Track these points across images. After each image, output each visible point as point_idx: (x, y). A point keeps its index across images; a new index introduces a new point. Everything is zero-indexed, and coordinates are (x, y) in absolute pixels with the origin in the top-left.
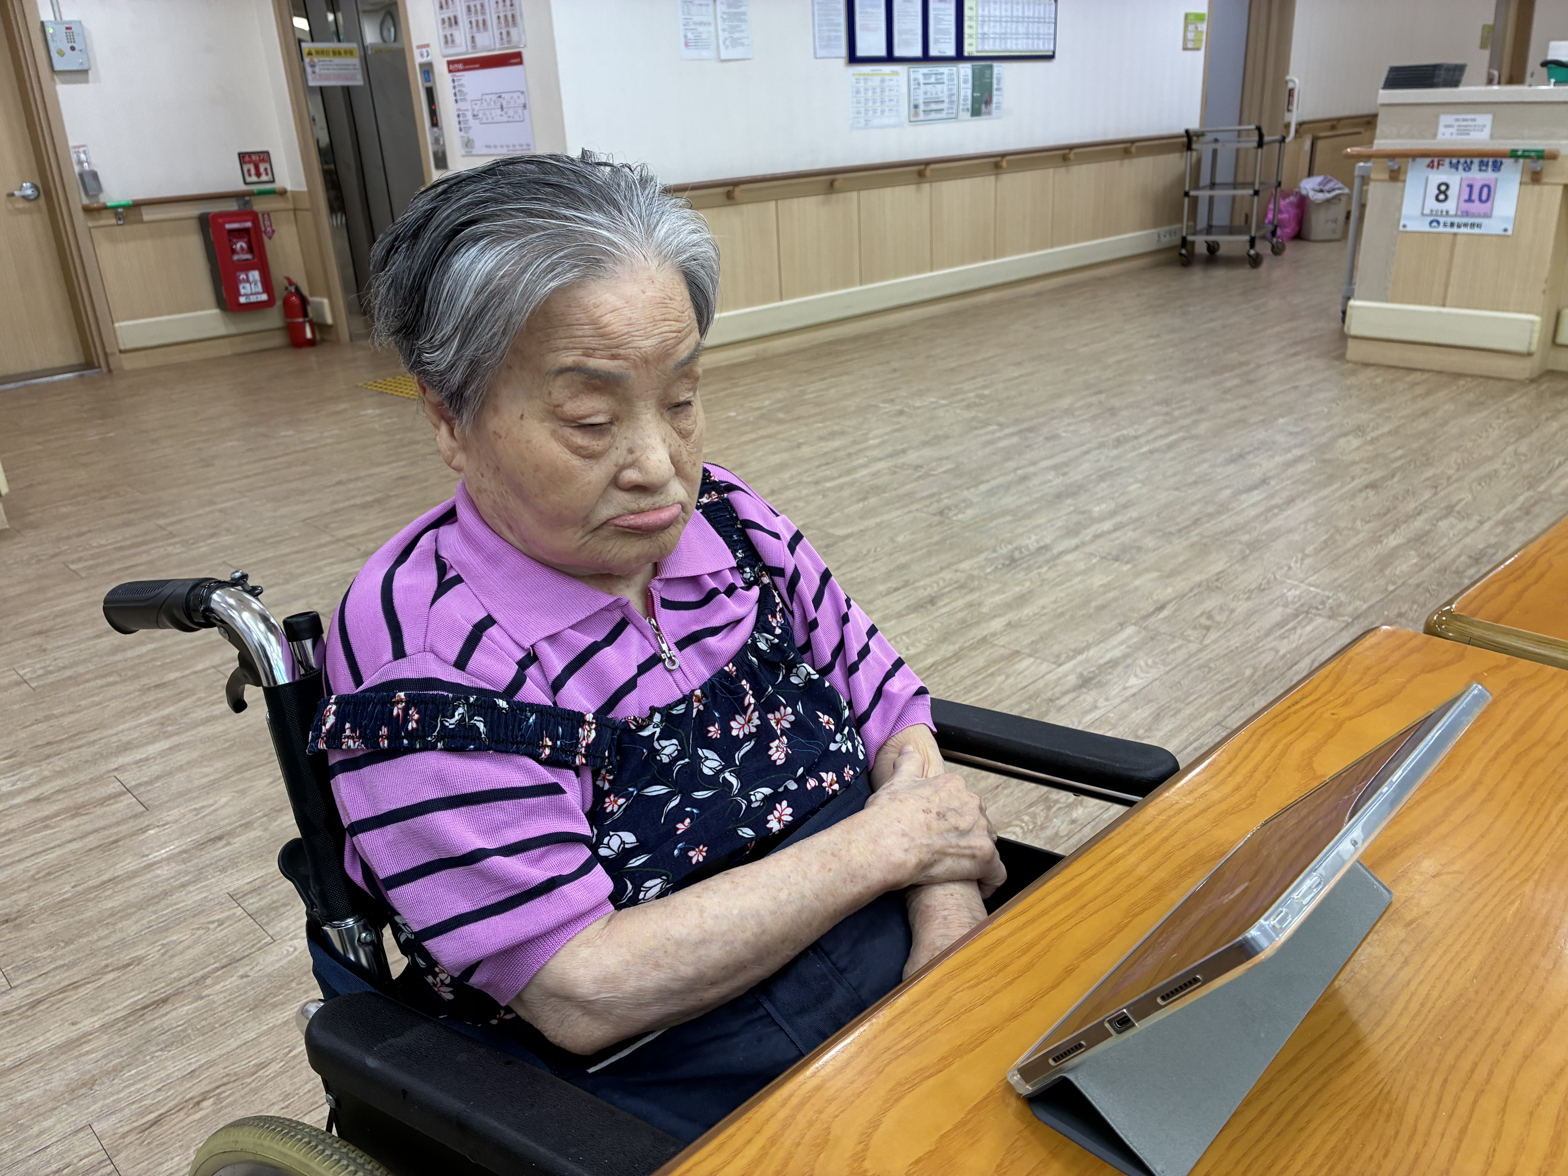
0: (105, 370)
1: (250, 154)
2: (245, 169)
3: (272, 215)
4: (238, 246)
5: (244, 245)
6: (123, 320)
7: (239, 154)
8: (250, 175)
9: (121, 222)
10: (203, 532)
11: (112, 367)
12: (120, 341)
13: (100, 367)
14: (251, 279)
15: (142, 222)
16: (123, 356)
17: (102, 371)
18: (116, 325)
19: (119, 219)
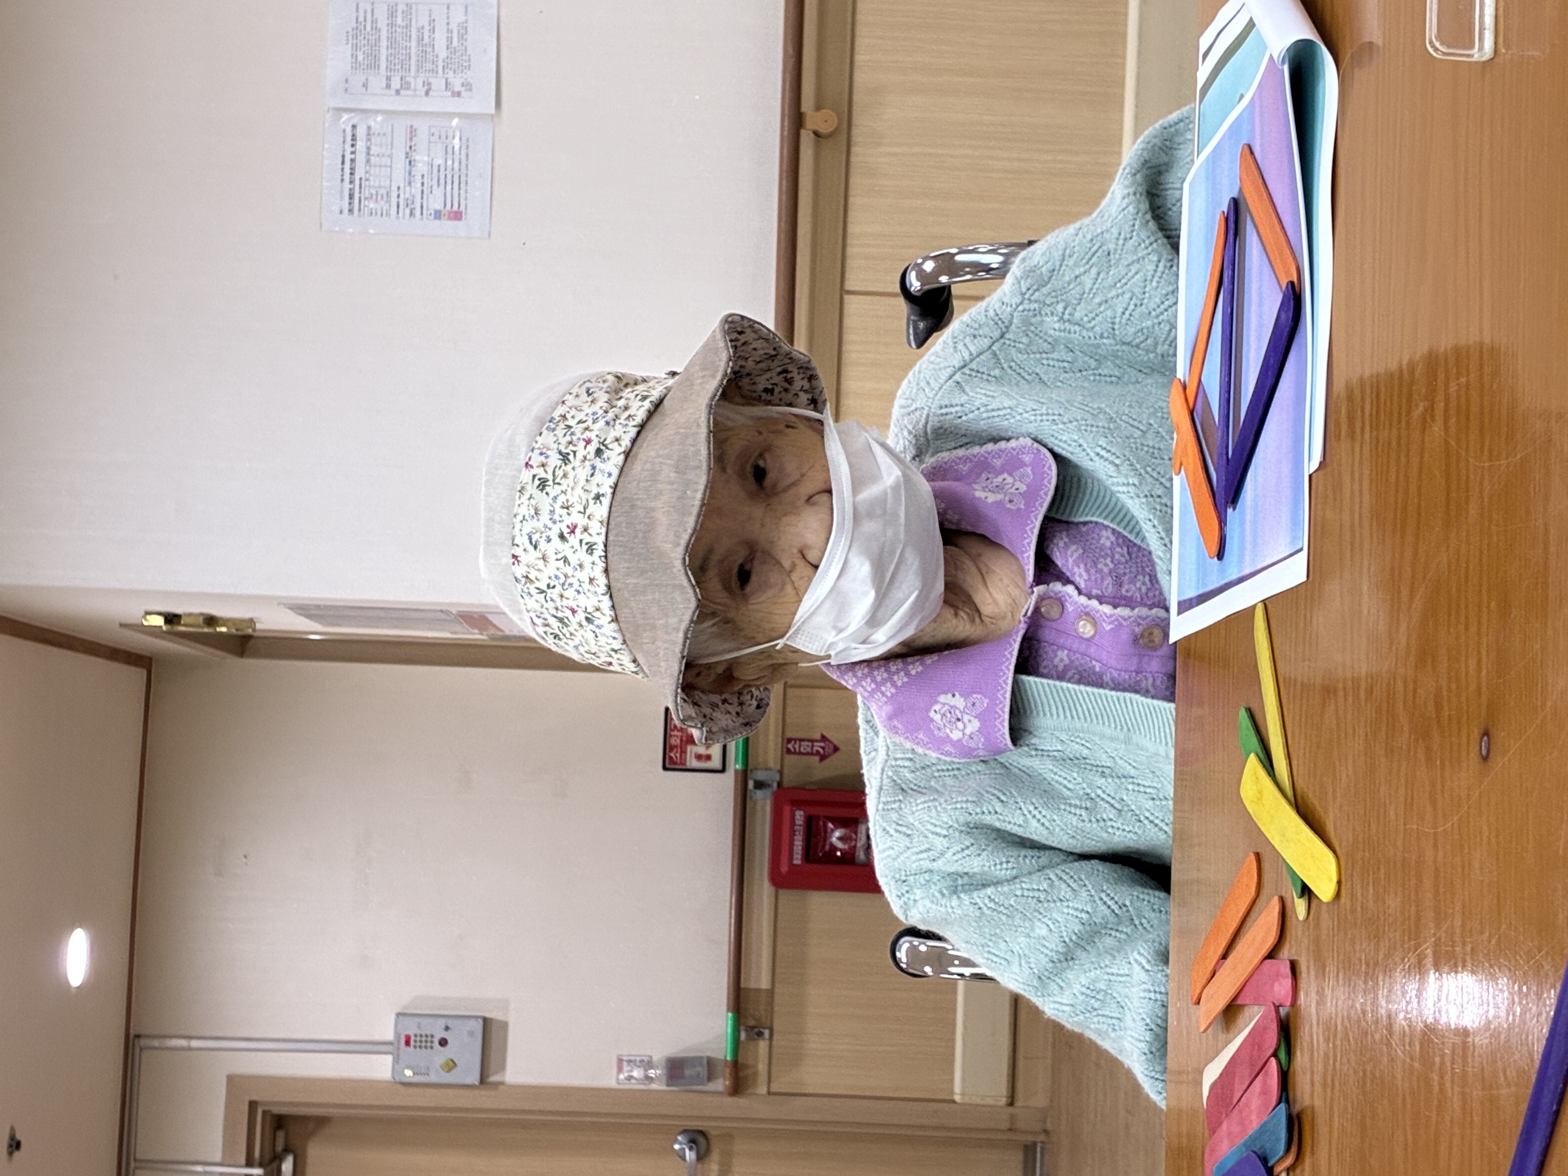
0: (1041, 1139)
1: (667, 747)
2: (695, 764)
3: (789, 734)
4: (840, 845)
5: (839, 833)
6: (952, 1080)
7: (665, 768)
8: (708, 757)
9: (767, 1033)
11: (1038, 1127)
12: (989, 1101)
15: (771, 992)
16: (1019, 1103)
17: (1042, 1142)
18: (957, 1098)
19: (760, 1034)
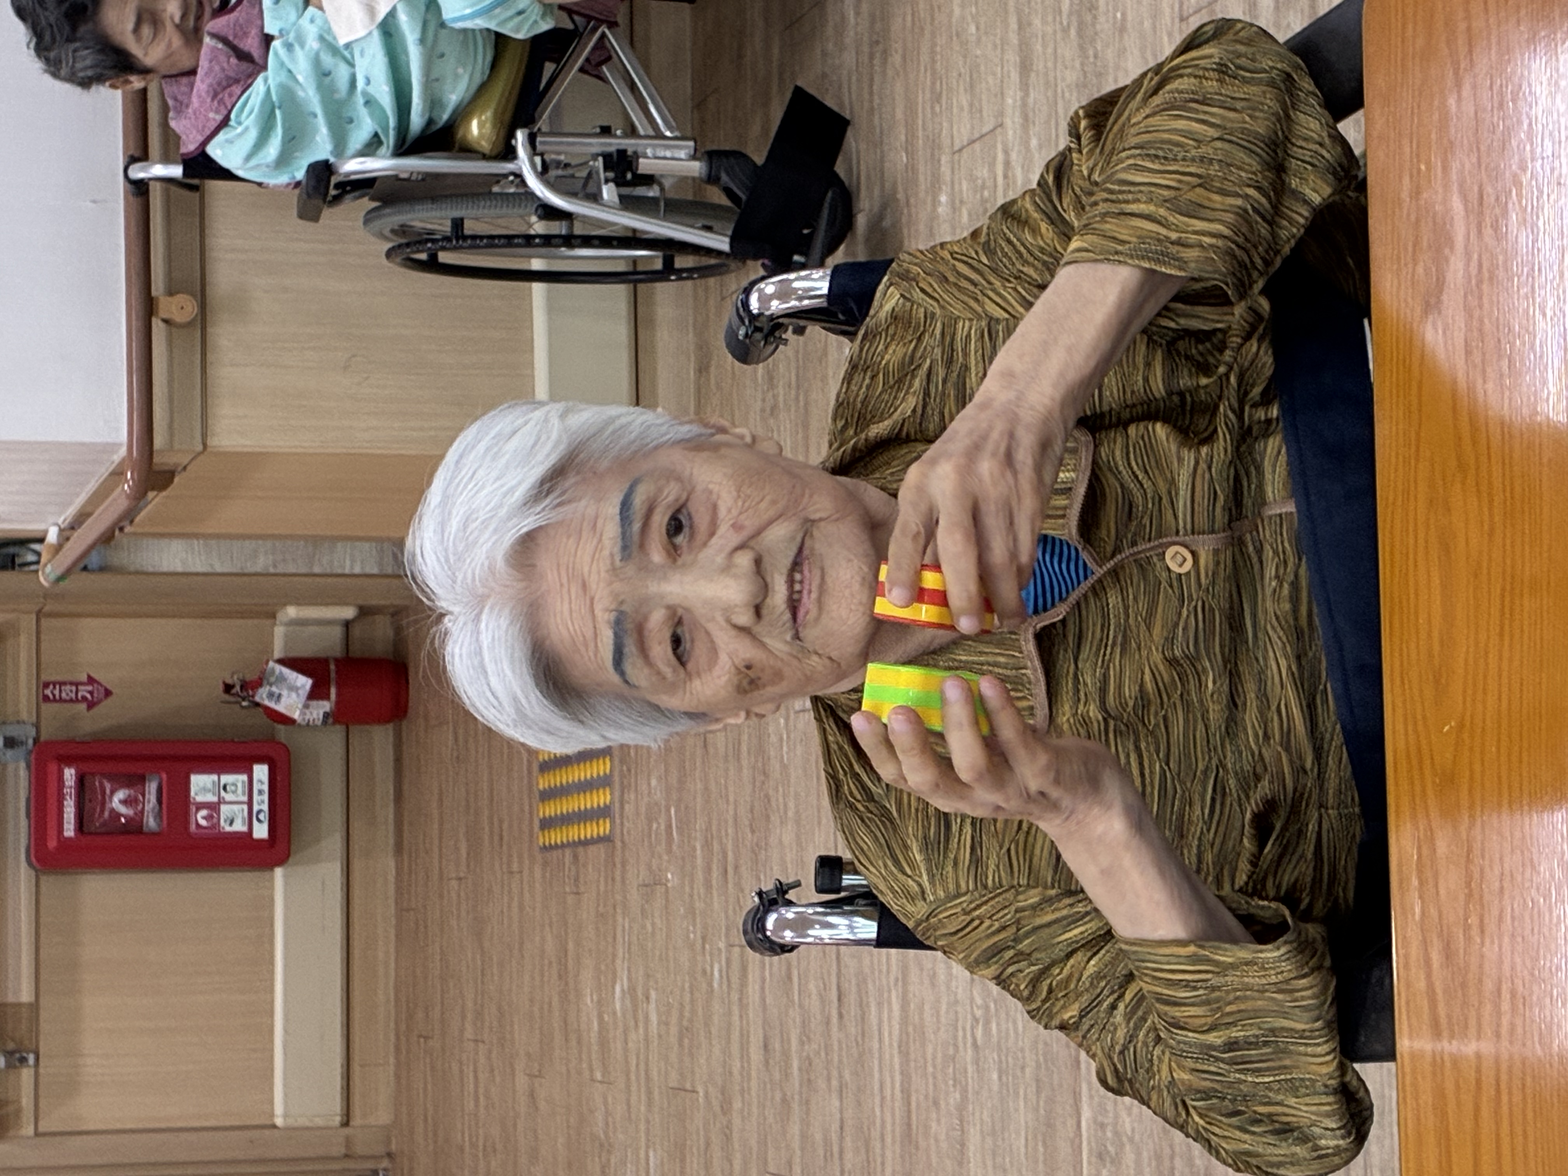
0: (384, 1165)
3: (45, 677)
4: (123, 810)
5: (121, 795)
6: (271, 1102)
9: (31, 1058)
11: (381, 1150)
12: (319, 1122)
14: (211, 798)
15: (35, 1007)
16: (356, 1121)
17: (385, 1170)
18: (279, 1121)
19: (23, 1060)
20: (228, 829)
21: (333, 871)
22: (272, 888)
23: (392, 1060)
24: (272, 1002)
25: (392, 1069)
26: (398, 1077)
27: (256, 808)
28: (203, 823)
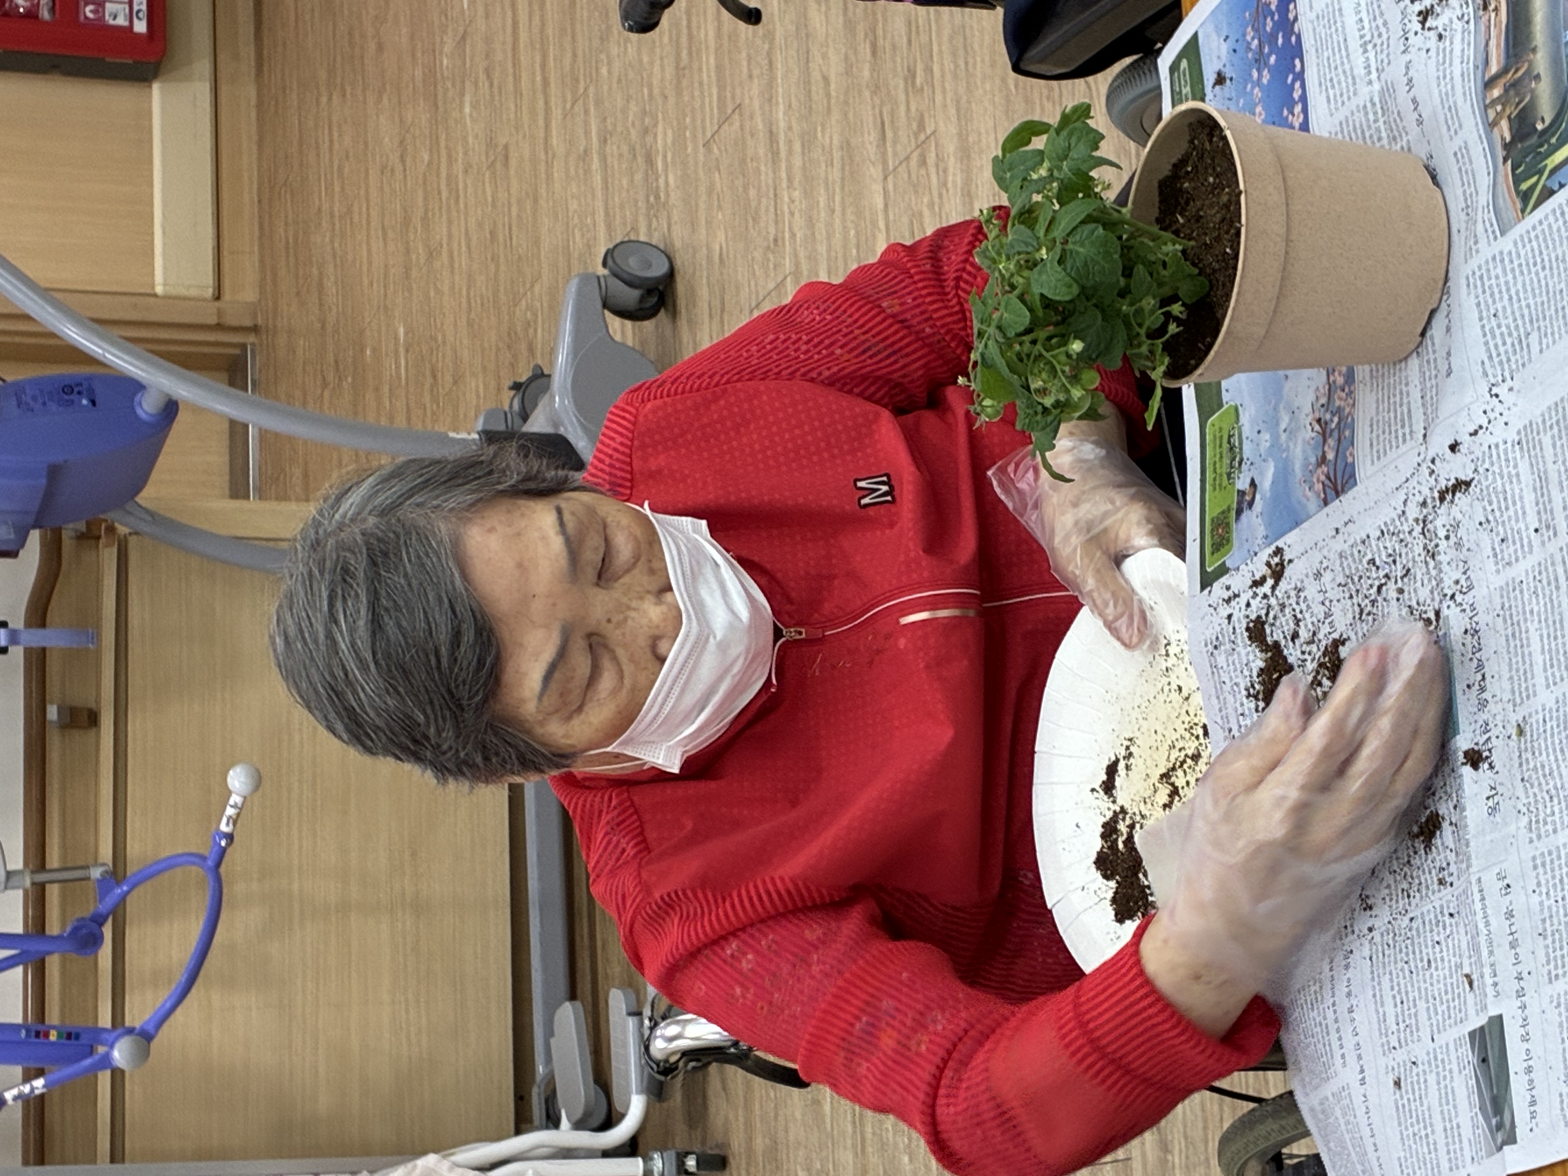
0: (251, 339)
6: (151, 275)
10: (639, 177)
11: (248, 323)
12: (193, 292)
13: (244, 347)
16: (227, 296)
17: (253, 344)
18: (159, 290)
20: (111, 22)
21: (202, 90)
22: (150, 102)
23: (256, 248)
24: (151, 195)
25: (256, 257)
26: (262, 262)
27: (136, 8)
28: (90, 15)
